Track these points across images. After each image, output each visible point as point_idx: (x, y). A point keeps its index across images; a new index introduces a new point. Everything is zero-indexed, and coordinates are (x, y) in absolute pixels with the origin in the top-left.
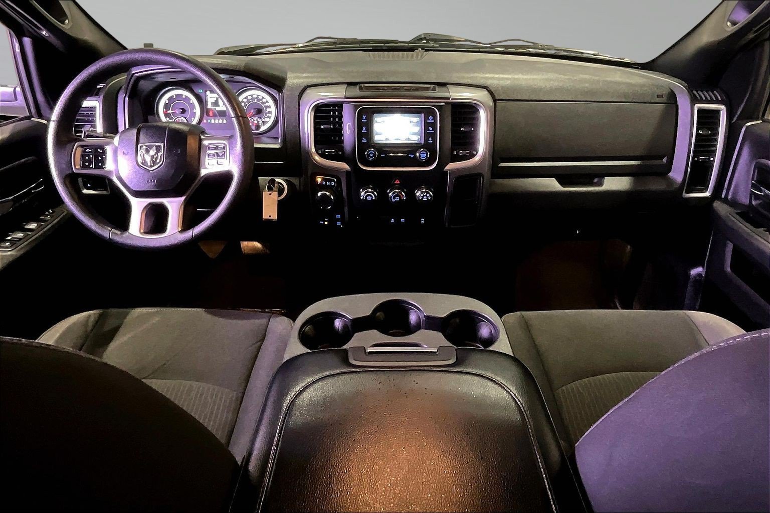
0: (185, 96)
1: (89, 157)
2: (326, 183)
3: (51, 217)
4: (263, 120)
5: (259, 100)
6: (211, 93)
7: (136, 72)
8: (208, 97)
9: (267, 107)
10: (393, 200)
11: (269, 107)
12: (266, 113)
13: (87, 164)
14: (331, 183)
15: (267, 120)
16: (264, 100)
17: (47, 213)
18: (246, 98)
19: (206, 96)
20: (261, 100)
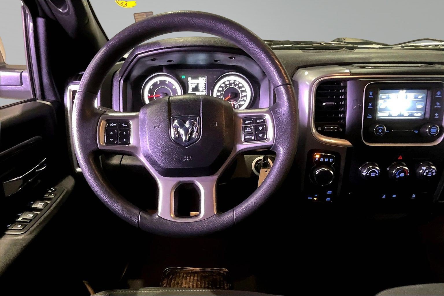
0: (168, 82)
1: (114, 132)
2: (324, 160)
3: (55, 195)
4: (239, 103)
5: (235, 85)
6: (192, 79)
7: (138, 53)
8: (189, 83)
9: (242, 91)
10: (398, 177)
11: (245, 91)
12: (242, 97)
13: (111, 140)
14: (329, 160)
15: (242, 103)
16: (240, 85)
17: (50, 191)
18: (224, 83)
19: (188, 81)
20: (238, 85)
